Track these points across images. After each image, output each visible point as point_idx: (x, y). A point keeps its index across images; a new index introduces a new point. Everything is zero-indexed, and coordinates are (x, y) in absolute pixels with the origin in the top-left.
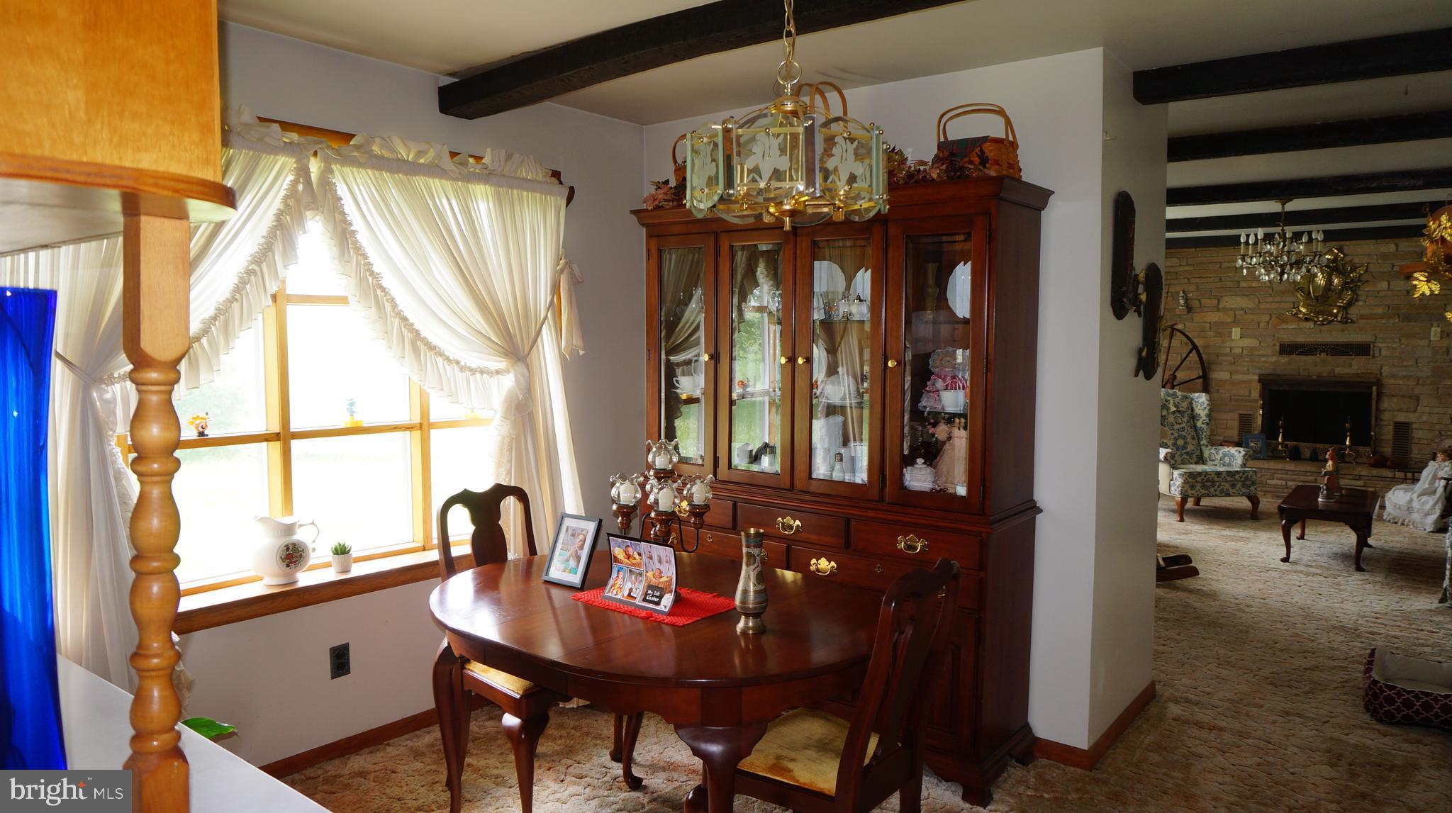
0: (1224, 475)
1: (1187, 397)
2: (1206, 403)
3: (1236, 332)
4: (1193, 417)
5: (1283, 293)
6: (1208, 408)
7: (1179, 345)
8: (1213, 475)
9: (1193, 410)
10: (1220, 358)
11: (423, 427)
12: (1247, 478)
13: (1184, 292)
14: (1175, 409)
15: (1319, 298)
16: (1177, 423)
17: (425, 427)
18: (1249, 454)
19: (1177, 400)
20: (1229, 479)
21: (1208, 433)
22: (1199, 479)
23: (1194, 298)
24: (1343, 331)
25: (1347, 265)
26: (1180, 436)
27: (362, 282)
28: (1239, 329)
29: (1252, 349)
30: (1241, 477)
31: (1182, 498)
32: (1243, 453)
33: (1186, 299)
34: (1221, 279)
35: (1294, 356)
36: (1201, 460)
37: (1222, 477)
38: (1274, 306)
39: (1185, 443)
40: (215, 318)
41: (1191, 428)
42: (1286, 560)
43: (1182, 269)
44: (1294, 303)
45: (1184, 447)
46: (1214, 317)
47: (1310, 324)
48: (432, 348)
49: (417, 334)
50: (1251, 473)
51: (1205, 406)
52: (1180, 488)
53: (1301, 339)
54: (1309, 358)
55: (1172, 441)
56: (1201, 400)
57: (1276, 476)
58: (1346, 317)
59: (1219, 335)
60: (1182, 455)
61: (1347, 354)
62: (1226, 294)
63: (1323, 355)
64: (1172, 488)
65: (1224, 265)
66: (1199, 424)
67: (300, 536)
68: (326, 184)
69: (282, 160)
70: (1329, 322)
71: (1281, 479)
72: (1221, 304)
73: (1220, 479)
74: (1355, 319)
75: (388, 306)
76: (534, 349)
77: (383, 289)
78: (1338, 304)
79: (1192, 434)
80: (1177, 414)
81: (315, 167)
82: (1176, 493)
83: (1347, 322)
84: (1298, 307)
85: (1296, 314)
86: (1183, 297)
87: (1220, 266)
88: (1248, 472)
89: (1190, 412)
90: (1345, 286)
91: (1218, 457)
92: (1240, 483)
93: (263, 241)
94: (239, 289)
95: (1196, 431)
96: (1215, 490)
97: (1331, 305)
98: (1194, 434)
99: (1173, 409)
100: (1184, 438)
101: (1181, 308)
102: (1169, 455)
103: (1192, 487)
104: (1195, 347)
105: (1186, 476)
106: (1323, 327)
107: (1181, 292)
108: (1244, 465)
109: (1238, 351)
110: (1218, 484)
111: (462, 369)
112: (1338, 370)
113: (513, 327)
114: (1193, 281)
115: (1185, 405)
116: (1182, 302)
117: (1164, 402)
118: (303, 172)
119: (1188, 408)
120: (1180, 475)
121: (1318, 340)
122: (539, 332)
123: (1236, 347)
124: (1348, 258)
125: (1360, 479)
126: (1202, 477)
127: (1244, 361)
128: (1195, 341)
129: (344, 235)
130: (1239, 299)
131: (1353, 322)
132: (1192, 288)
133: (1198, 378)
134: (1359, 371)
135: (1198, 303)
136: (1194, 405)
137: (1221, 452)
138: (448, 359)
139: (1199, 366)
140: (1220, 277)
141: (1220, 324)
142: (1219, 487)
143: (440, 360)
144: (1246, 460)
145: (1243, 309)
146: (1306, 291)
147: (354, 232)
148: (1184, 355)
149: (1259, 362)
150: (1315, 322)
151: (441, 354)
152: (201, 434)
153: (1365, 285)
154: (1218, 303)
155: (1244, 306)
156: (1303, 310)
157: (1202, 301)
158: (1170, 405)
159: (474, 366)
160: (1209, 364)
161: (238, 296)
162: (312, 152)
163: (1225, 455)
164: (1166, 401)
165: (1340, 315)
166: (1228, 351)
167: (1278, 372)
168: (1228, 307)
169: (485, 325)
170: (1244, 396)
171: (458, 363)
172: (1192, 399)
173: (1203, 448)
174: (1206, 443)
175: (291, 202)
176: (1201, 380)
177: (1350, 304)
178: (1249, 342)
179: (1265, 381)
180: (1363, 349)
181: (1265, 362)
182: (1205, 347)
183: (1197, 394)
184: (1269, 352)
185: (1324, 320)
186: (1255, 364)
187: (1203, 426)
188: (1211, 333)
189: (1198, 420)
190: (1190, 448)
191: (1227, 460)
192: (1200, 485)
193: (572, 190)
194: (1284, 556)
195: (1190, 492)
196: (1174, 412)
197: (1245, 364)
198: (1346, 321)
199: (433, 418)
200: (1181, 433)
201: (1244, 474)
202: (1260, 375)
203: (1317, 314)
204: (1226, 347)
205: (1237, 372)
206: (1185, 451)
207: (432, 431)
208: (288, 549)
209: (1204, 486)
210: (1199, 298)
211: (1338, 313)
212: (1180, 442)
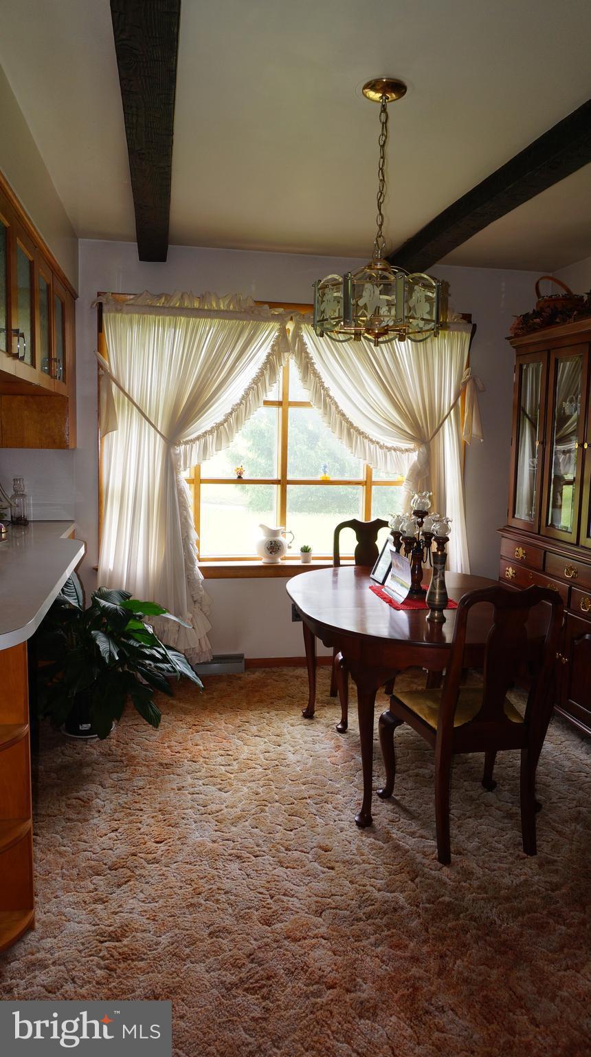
11: (368, 484)
17: (368, 483)
27: (316, 392)
40: (231, 413)
48: (361, 433)
49: (351, 424)
67: (280, 538)
68: (297, 335)
69: (272, 324)
75: (333, 407)
76: (436, 437)
77: (330, 397)
81: (290, 326)
93: (258, 371)
94: (245, 397)
111: (381, 447)
113: (421, 420)
118: (283, 331)
122: (441, 424)
129: (307, 366)
138: (371, 440)
143: (366, 441)
147: (313, 364)
151: (367, 438)
152: (240, 477)
159: (389, 445)
161: (244, 402)
162: (290, 317)
169: (400, 420)
171: (378, 443)
175: (276, 348)
193: (475, 326)
199: (374, 479)
207: (373, 487)
208: (271, 544)
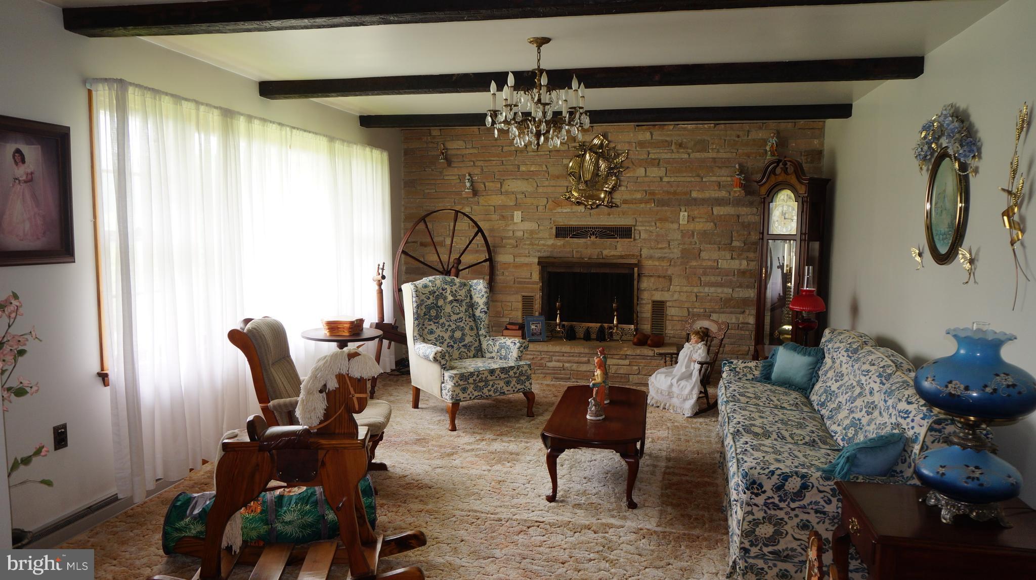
0: (498, 372)
1: (465, 285)
2: (484, 290)
3: (518, 215)
4: (472, 306)
5: (558, 177)
6: (486, 295)
7: (467, 228)
8: (486, 374)
9: (471, 298)
10: (504, 241)
12: (521, 374)
13: (470, 175)
14: (452, 298)
15: (589, 182)
16: (454, 314)
18: (523, 346)
19: (454, 288)
20: (503, 376)
21: (487, 322)
22: (471, 380)
23: (479, 180)
24: (609, 214)
25: (611, 152)
26: (458, 328)
28: (520, 213)
29: (532, 232)
30: (515, 373)
31: (453, 404)
32: (518, 345)
33: (472, 182)
34: (503, 163)
35: (568, 239)
36: (479, 353)
37: (496, 375)
38: (550, 190)
39: (463, 335)
41: (470, 317)
42: (552, 499)
43: (468, 151)
44: (567, 187)
45: (462, 339)
46: (497, 200)
47: (582, 208)
50: (526, 368)
51: (483, 293)
52: (451, 393)
53: (574, 222)
54: (582, 241)
55: (449, 333)
56: (479, 288)
57: (554, 358)
58: (611, 202)
59: (503, 217)
60: (460, 348)
61: (612, 237)
62: (509, 178)
63: (593, 238)
64: (444, 392)
65: (505, 149)
66: (478, 313)
70: (598, 206)
71: (558, 361)
72: (503, 188)
73: (494, 377)
74: (619, 204)
78: (605, 189)
79: (470, 324)
80: (455, 304)
82: (447, 397)
83: (612, 207)
84: (571, 192)
85: (569, 198)
86: (469, 179)
87: (502, 149)
88: (522, 366)
89: (468, 300)
90: (610, 172)
91: (496, 349)
92: (515, 379)
95: (475, 320)
96: (489, 391)
97: (598, 190)
98: (472, 324)
99: (450, 298)
100: (462, 329)
101: (467, 190)
102: (439, 355)
103: (464, 390)
104: (480, 230)
105: (456, 379)
106: (592, 211)
107: (467, 175)
108: (520, 358)
109: (520, 234)
110: (491, 383)
112: (605, 252)
114: (478, 163)
115: (463, 292)
116: (468, 184)
117: (441, 291)
119: (467, 297)
120: (450, 377)
121: (588, 223)
123: (518, 230)
124: (612, 145)
125: (626, 359)
126: (475, 377)
127: (525, 244)
128: (480, 224)
130: (519, 183)
131: (617, 206)
132: (477, 171)
133: (485, 261)
134: (623, 253)
135: (483, 186)
136: (473, 294)
137: (498, 343)
139: (485, 248)
140: (502, 161)
141: (504, 207)
142: (493, 386)
144: (522, 352)
145: (523, 193)
146: (577, 176)
148: (471, 238)
149: (538, 245)
150: (586, 206)
153: (627, 171)
154: (501, 185)
155: (524, 189)
156: (576, 194)
157: (487, 184)
158: (447, 294)
160: (494, 247)
163: (501, 347)
164: (443, 290)
165: (606, 199)
166: (511, 234)
167: (555, 255)
168: (510, 190)
170: (526, 278)
172: (471, 286)
173: (482, 338)
174: (484, 333)
176: (488, 263)
177: (614, 189)
178: (529, 226)
179: (545, 264)
180: (625, 232)
181: (544, 245)
182: (491, 230)
183: (475, 281)
184: (547, 235)
185: (594, 203)
186: (535, 247)
187: (481, 315)
188: (495, 217)
189: (476, 309)
190: (468, 339)
191: (503, 352)
192: (472, 386)
194: (550, 492)
195: (462, 396)
196: (451, 302)
197: (526, 247)
198: (612, 205)
200: (458, 324)
201: (518, 369)
202: (539, 258)
203: (588, 198)
204: (509, 230)
205: (520, 255)
206: (462, 344)
209: (476, 387)
210: (484, 181)
211: (605, 197)
212: (458, 334)
